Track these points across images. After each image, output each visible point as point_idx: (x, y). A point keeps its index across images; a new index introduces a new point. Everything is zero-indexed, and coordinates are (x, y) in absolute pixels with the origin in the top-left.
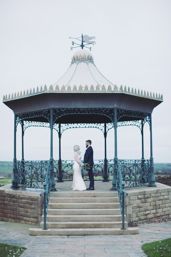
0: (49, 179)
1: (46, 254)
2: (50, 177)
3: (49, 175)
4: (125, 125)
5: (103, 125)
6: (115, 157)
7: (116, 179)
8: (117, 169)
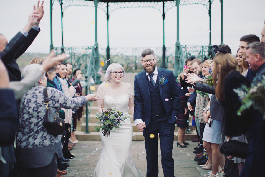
0: (92, 70)
1: (86, 169)
2: (95, 67)
3: (92, 64)
4: (188, 3)
5: (161, 3)
6: (177, 42)
7: (179, 69)
8: (179, 57)
